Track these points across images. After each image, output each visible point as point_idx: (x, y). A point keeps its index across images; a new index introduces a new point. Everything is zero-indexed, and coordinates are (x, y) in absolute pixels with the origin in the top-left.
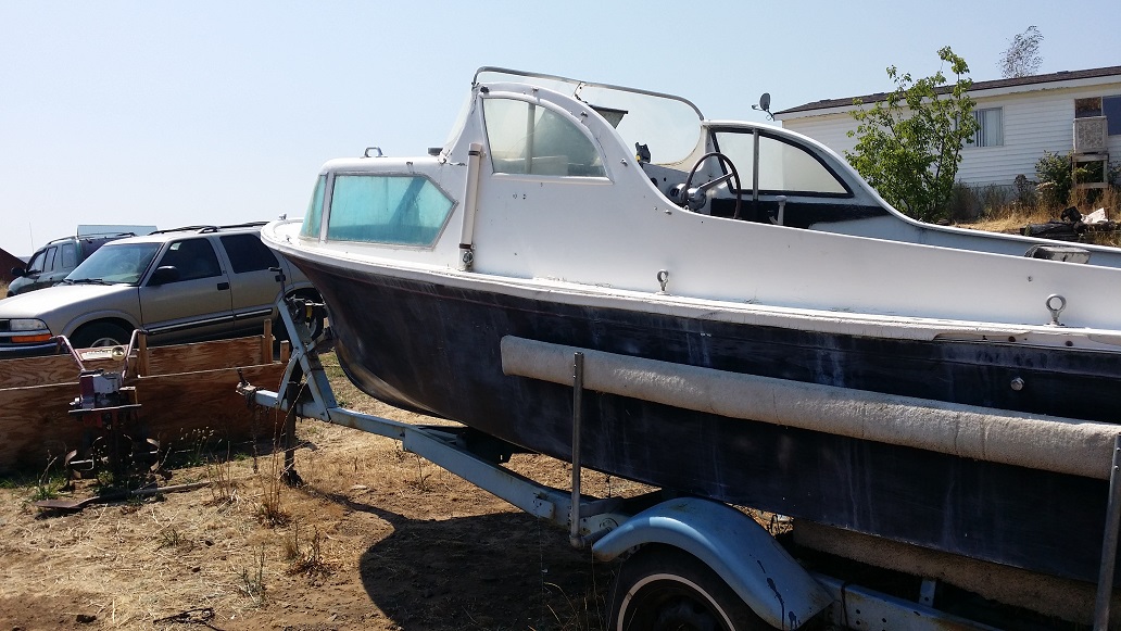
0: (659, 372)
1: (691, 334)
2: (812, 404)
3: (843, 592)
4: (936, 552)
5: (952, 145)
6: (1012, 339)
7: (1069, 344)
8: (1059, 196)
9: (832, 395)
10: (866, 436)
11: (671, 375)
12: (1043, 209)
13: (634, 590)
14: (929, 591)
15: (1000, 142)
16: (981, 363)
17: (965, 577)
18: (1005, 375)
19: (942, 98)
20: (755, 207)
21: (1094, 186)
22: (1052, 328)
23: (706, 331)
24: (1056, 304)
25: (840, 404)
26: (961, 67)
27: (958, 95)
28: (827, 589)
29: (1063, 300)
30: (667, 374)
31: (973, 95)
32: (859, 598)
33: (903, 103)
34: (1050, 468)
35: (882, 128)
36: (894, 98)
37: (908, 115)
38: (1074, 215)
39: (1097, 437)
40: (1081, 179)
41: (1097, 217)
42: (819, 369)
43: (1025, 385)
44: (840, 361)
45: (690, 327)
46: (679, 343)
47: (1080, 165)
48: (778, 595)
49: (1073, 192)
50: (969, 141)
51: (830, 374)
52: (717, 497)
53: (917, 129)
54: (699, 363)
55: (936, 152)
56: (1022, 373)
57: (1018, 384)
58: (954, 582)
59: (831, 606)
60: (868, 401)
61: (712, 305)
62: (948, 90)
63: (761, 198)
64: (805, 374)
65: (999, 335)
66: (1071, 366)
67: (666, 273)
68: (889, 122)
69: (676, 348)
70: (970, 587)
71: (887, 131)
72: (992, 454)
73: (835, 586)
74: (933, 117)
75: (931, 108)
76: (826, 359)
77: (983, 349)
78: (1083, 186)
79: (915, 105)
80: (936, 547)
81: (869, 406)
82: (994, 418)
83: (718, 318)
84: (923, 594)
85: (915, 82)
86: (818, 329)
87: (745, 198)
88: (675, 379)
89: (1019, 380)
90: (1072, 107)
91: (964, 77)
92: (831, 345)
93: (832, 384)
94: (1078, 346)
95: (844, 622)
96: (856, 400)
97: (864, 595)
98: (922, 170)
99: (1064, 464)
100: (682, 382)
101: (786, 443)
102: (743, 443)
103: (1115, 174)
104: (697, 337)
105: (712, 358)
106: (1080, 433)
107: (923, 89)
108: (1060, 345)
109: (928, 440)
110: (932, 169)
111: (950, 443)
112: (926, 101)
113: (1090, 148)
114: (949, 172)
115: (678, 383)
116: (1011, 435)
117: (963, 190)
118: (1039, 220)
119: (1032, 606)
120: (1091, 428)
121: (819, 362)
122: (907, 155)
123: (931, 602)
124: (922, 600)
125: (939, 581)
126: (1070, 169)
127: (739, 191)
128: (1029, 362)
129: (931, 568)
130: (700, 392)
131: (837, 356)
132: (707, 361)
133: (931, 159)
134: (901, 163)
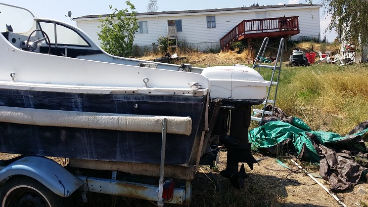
0: (12, 111)
1: (25, 96)
2: (71, 118)
3: (87, 180)
4: (116, 162)
5: (132, 32)
6: (134, 92)
7: (150, 93)
8: (165, 49)
9: (78, 115)
10: (90, 127)
11: (17, 112)
12: (160, 53)
13: (8, 194)
14: (115, 175)
15: (147, 32)
16: (125, 100)
17: (125, 168)
18: (132, 103)
19: (128, 17)
20: (56, 50)
21: (174, 46)
22: (145, 88)
23: (30, 94)
24: (146, 81)
25: (81, 117)
26: (133, 7)
27: (132, 16)
28: (81, 180)
29: (148, 79)
30: (16, 112)
31: (137, 17)
32: (92, 181)
33: (115, 18)
34: (146, 131)
35: (109, 26)
36: (112, 16)
37: (117, 22)
38: (169, 55)
39: (158, 120)
40: (171, 44)
41: (175, 56)
42: (73, 106)
43: (138, 106)
44: (80, 103)
45: (24, 94)
46: (21, 100)
47: (170, 40)
48: (63, 186)
49: (168, 48)
50: (137, 31)
51: (77, 107)
52: (40, 155)
53: (120, 26)
54: (29, 106)
55: (127, 34)
56: (137, 103)
57: (136, 106)
58: (122, 170)
59: (83, 185)
60: (90, 115)
61: (32, 85)
62: (129, 15)
63: (58, 47)
64: (69, 108)
65: (130, 91)
66: (151, 99)
67: (14, 74)
68: (111, 24)
69: (19, 102)
70: (127, 171)
71: (111, 27)
72: (129, 129)
73: (84, 179)
74: (125, 23)
75: (125, 20)
76: (76, 102)
77: (125, 96)
78: (171, 47)
79: (119, 19)
80: (115, 160)
81: (91, 117)
82: (129, 117)
83: (35, 90)
84: (113, 176)
85: (119, 11)
86: (72, 92)
87: (52, 46)
88: (19, 113)
89: (136, 105)
90: (167, 22)
91: (134, 10)
92: (77, 97)
93: (78, 111)
94: (152, 93)
95: (88, 190)
96: (86, 115)
97: (93, 180)
98: (123, 40)
99: (150, 130)
100: (22, 114)
101: (64, 132)
102: (48, 134)
103: (179, 43)
104: (27, 97)
105: (34, 105)
106: (154, 120)
107: (121, 14)
108: (147, 93)
109: (110, 126)
110: (126, 40)
111: (116, 126)
112: (123, 18)
113: (172, 35)
114: (131, 41)
115: (20, 115)
116: (134, 122)
117: (137, 47)
118: (159, 57)
119: (145, 174)
120: (157, 118)
121: (73, 103)
122: (117, 35)
123: (115, 178)
124: (113, 178)
125: (117, 171)
126: (167, 41)
127: (50, 44)
128: (139, 99)
129: (115, 167)
130: (29, 118)
131: (79, 101)
132: (32, 106)
133: (125, 36)
134: (116, 37)
